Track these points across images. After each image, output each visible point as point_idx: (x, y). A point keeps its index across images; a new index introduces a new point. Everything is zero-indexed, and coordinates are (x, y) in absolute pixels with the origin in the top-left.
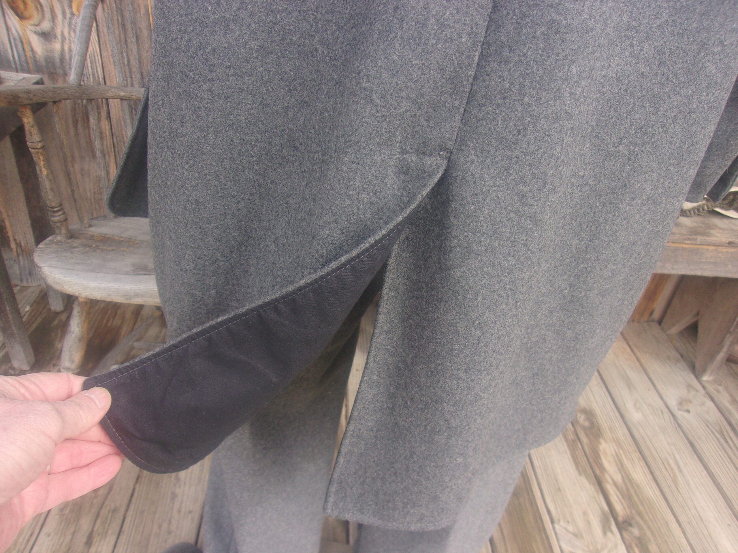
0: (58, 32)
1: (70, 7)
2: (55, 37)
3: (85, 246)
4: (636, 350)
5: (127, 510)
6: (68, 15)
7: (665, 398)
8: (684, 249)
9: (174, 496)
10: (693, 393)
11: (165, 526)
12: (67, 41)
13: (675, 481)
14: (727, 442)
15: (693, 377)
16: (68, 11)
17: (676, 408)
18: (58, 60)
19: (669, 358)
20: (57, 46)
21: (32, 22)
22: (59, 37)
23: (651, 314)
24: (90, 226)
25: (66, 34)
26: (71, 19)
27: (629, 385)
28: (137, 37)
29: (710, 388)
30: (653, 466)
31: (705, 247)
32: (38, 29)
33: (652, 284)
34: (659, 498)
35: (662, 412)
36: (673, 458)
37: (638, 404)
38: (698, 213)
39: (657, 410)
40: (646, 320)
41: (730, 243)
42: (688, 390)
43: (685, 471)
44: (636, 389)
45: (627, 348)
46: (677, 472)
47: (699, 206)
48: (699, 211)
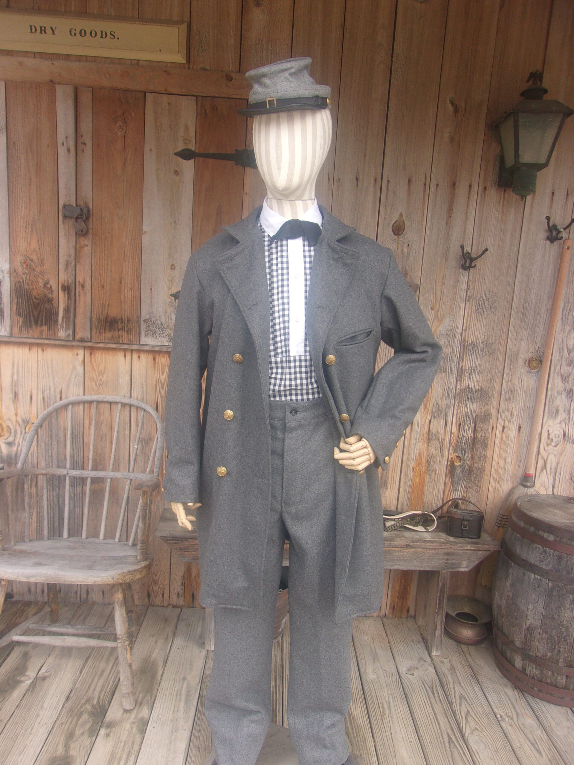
0: (17, 442)
1: (25, 429)
2: (15, 444)
3: (10, 554)
5: (8, 722)
6: (23, 433)
7: (399, 666)
9: (38, 715)
10: (422, 663)
11: (29, 730)
12: (20, 446)
13: (383, 716)
14: (433, 693)
15: (426, 653)
16: (23, 431)
17: (404, 673)
18: (14, 456)
20: (15, 449)
21: (4, 438)
22: (17, 444)
23: (408, 611)
24: (15, 545)
25: (21, 442)
26: (24, 435)
27: (375, 658)
28: (58, 442)
29: (437, 660)
30: (371, 707)
31: (393, 549)
32: (7, 441)
33: (400, 586)
34: (366, 725)
35: (392, 674)
36: (388, 702)
37: (376, 670)
38: (394, 528)
39: (389, 673)
40: (406, 616)
41: (406, 545)
42: (419, 661)
43: (393, 710)
44: (379, 661)
45: (384, 634)
46: (387, 710)
47: (394, 524)
48: (394, 527)
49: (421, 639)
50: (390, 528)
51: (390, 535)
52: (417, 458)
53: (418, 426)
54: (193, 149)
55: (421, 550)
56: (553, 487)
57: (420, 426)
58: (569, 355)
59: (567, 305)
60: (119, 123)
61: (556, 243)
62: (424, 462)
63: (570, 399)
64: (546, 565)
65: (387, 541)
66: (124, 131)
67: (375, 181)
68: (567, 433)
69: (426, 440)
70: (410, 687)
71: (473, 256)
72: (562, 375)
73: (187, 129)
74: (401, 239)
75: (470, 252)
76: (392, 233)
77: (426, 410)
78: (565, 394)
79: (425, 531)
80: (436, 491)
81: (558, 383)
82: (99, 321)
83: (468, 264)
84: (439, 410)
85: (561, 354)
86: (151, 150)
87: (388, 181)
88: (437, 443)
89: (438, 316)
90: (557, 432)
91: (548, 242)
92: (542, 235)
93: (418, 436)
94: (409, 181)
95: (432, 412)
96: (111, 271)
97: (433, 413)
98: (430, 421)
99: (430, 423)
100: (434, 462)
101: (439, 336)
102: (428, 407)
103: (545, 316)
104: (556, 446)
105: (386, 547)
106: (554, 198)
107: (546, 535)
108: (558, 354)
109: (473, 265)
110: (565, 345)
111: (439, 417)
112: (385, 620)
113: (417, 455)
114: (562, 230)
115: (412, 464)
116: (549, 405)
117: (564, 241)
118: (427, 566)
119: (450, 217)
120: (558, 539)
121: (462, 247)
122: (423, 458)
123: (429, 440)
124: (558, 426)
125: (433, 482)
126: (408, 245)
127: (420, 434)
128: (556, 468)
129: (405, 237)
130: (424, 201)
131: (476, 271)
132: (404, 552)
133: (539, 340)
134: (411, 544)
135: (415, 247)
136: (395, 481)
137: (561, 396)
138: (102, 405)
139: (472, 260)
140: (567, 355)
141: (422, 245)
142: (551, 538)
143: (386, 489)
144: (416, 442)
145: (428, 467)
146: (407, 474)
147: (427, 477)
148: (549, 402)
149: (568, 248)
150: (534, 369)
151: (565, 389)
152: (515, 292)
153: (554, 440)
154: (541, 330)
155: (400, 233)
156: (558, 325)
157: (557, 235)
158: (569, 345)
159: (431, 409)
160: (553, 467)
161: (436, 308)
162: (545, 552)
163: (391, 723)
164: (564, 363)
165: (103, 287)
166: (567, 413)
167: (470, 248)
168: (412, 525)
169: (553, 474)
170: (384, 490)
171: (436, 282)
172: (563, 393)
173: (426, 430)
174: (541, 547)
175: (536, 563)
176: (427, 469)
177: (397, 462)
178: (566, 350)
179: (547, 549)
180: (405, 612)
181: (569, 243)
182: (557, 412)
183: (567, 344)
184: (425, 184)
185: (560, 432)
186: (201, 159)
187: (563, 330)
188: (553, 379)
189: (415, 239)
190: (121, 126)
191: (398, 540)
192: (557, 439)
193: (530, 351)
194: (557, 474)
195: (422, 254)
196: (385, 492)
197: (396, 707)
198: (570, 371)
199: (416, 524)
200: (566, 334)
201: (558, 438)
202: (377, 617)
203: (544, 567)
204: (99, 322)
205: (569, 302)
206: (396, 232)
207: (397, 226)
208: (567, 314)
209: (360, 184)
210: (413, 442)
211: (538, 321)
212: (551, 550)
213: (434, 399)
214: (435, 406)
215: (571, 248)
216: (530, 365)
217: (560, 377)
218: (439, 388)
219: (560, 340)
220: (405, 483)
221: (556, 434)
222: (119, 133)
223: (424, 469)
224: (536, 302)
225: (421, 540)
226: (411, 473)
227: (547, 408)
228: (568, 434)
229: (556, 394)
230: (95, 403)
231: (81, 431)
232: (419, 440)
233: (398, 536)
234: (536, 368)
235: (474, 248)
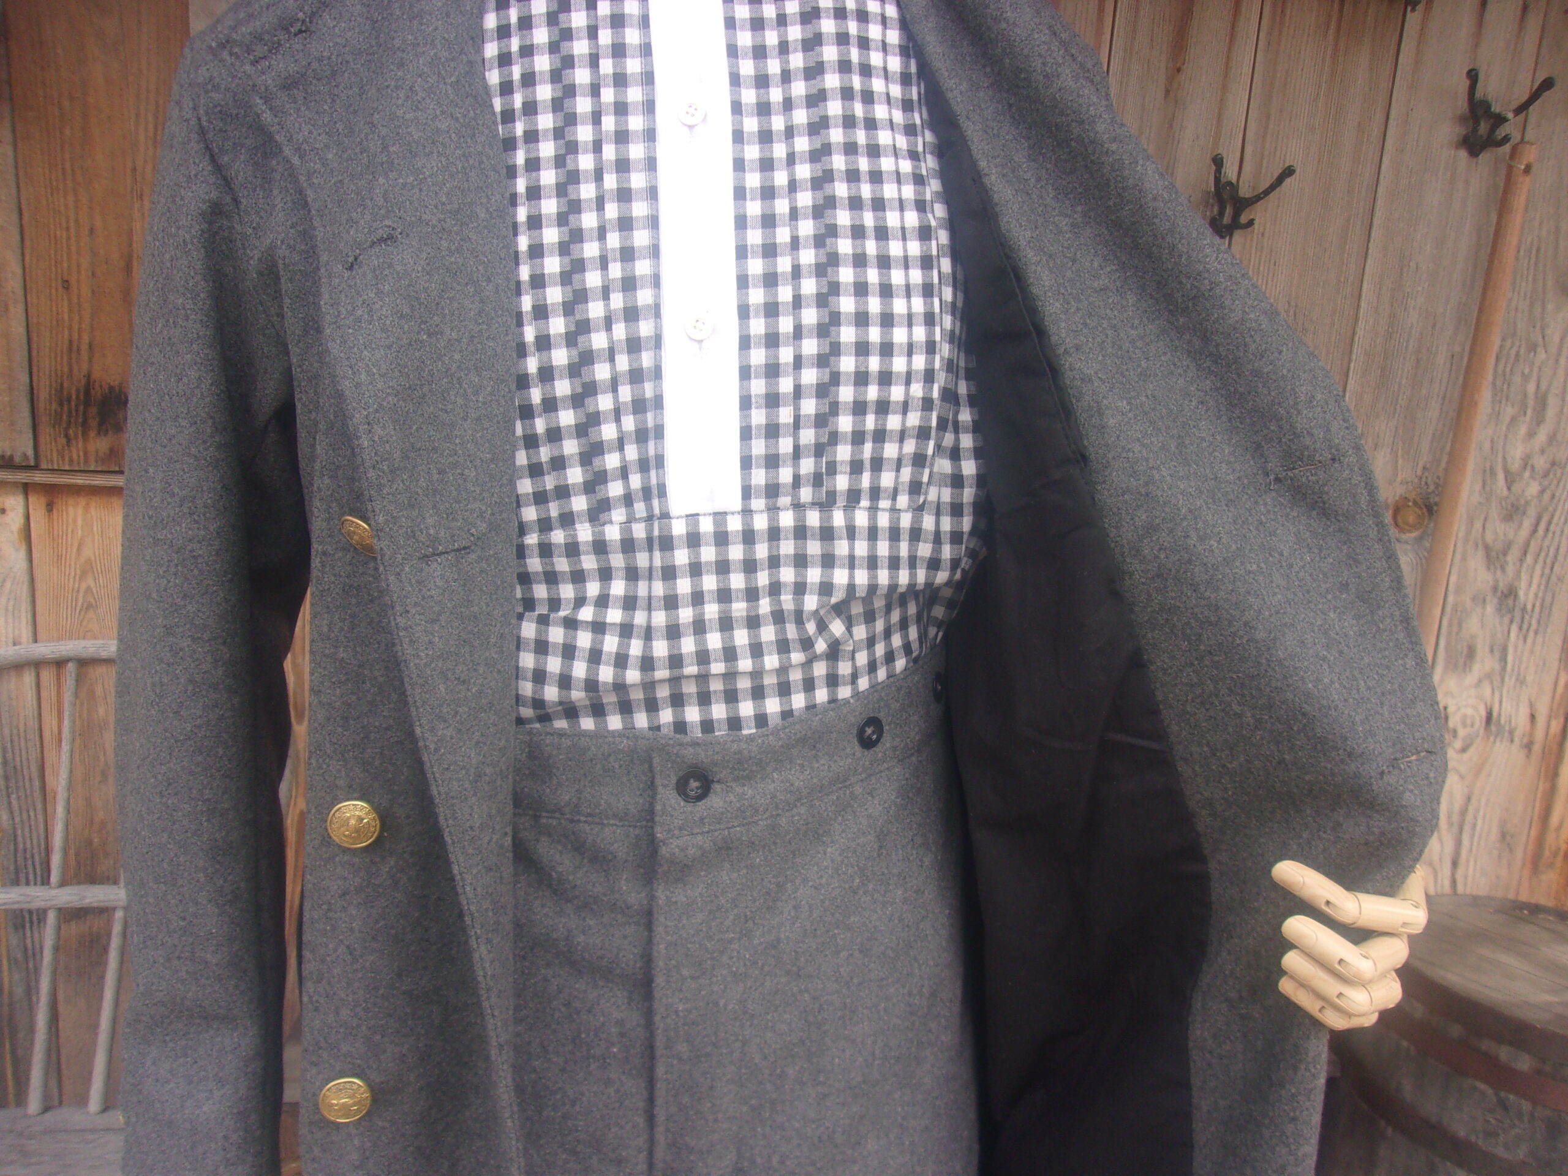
56: (1455, 864)
58: (1509, 489)
59: (1508, 343)
61: (1486, 157)
63: (1509, 616)
64: (1506, 1147)
68: (1495, 714)
71: (1245, 192)
72: (1487, 549)
75: (1234, 181)
78: (1495, 601)
81: (1476, 570)
82: (61, 397)
83: (1227, 219)
85: (1487, 488)
90: (1470, 711)
91: (1463, 154)
92: (1448, 131)
96: (92, 231)
103: (1446, 375)
104: (1464, 750)
106: (1488, 16)
107: (1504, 1053)
108: (1478, 487)
109: (1243, 219)
110: (1500, 460)
114: (1510, 115)
116: (1449, 633)
117: (1514, 149)
119: (1179, 70)
120: (1547, 1068)
121: (1218, 162)
124: (1473, 692)
128: (1463, 812)
130: (1100, 20)
131: (1252, 240)
133: (1425, 446)
137: (1484, 608)
138: (100, 670)
139: (1241, 204)
140: (1505, 489)
142: (1524, 1063)
148: (1450, 625)
149: (1528, 169)
150: (1410, 531)
151: (1495, 589)
152: (1363, 304)
153: (1462, 732)
154: (1432, 416)
156: (1485, 398)
157: (1493, 129)
158: (1509, 460)
160: (1457, 808)
162: (1503, 1105)
164: (1494, 512)
165: (66, 284)
166: (1497, 655)
167: (1236, 168)
169: (1455, 829)
172: (1488, 599)
174: (1490, 1091)
175: (1473, 1138)
178: (1501, 476)
179: (1511, 1097)
181: (1530, 154)
182: (1471, 653)
183: (1504, 458)
185: (1476, 709)
187: (1496, 416)
188: (1464, 559)
192: (1468, 730)
193: (1399, 479)
194: (1467, 828)
198: (1511, 536)
200: (1504, 428)
201: (1472, 725)
203: (1500, 1151)
204: (61, 405)
205: (1514, 334)
208: (1508, 369)
211: (1424, 391)
212: (1523, 1102)
215: (1534, 169)
216: (1400, 521)
217: (1481, 554)
219: (1487, 446)
221: (1465, 716)
224: (1421, 334)
227: (1442, 643)
228: (1499, 715)
229: (1468, 603)
230: (71, 667)
231: (34, 755)
234: (1414, 527)
235: (1247, 168)
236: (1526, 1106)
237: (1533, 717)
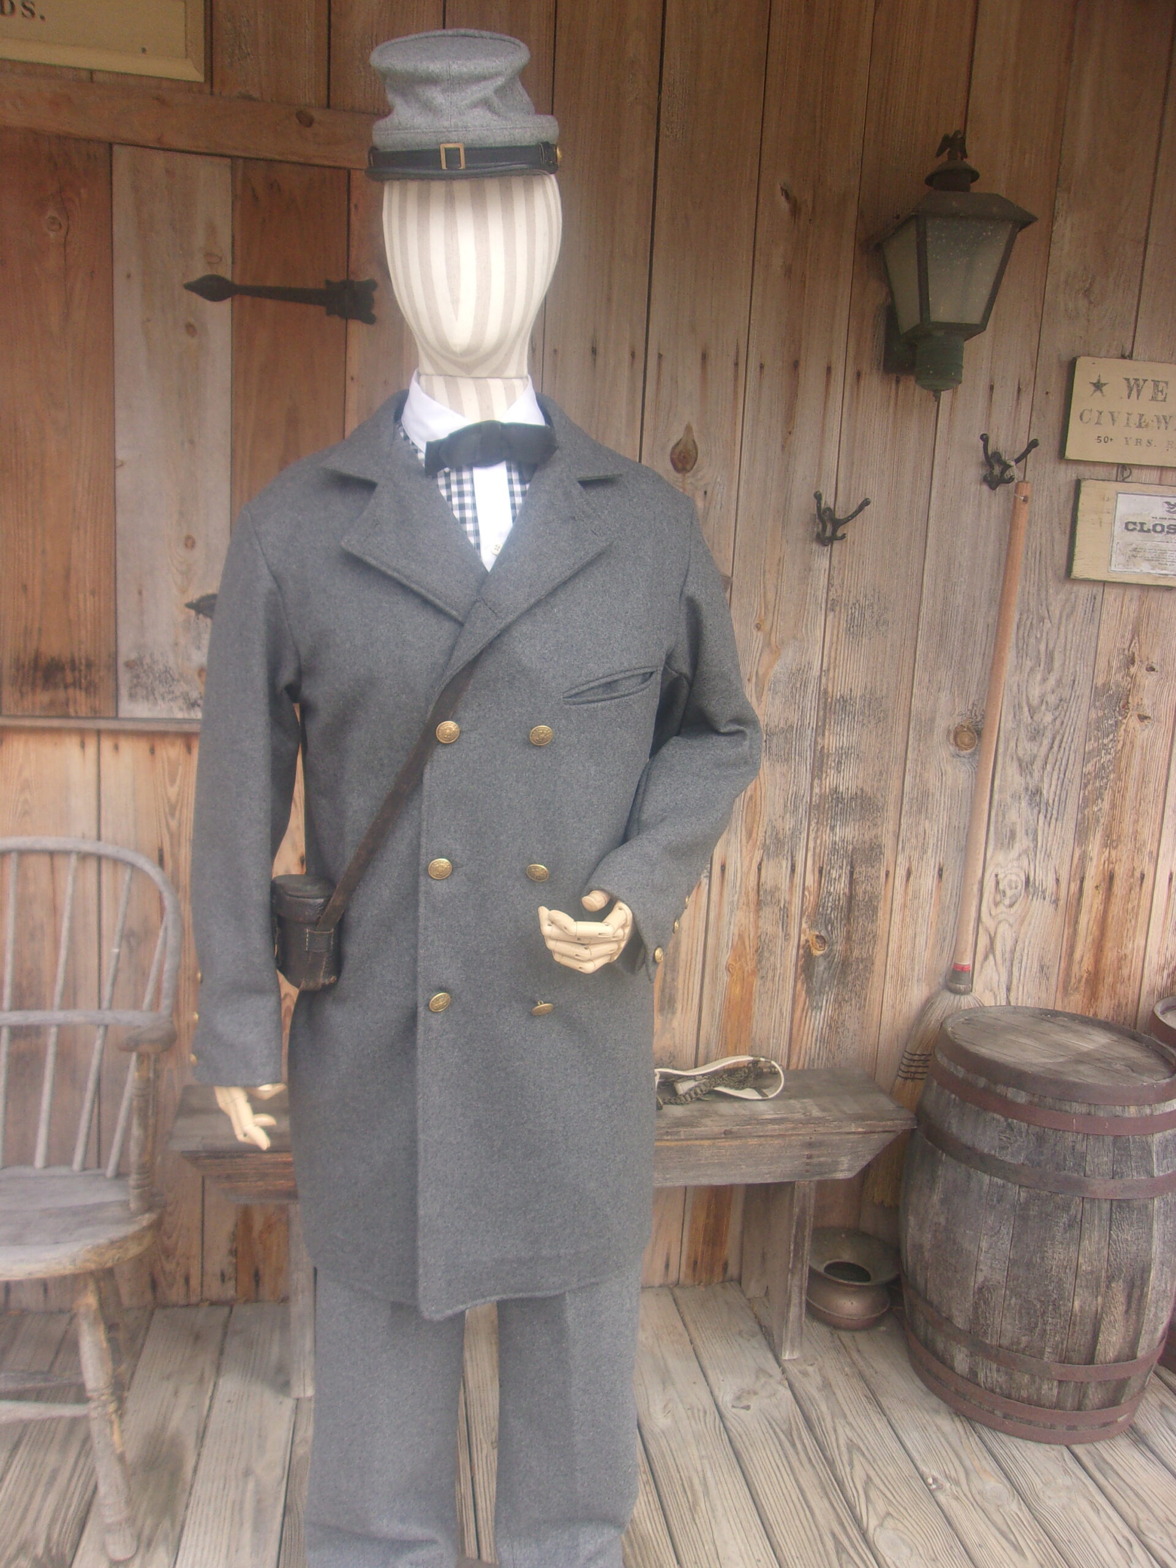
4: (692, 1327)
7: (716, 1392)
8: (669, 1148)
10: (763, 1380)
13: (693, 1508)
14: (794, 1445)
15: (770, 1356)
17: (729, 1405)
19: (740, 1333)
23: (725, 1266)
27: (666, 1379)
29: (793, 1369)
30: (665, 1490)
31: (697, 1142)
33: (708, 1216)
34: (661, 1533)
35: (705, 1412)
36: (701, 1476)
37: (670, 1405)
38: (695, 1097)
39: (699, 1410)
40: (720, 1280)
41: (725, 1133)
42: (757, 1377)
43: (713, 1491)
44: (673, 1384)
45: (680, 1325)
46: (701, 1495)
47: (696, 1087)
48: (696, 1093)
49: (757, 1328)
50: (687, 1096)
51: (688, 1113)
52: (735, 944)
53: (735, 876)
54: (228, 277)
55: (753, 1142)
56: (1008, 989)
57: (739, 875)
58: (1032, 718)
59: (1025, 616)
60: (51, 213)
61: (1001, 489)
62: (750, 951)
63: (1037, 808)
64: (1013, 1155)
65: (684, 1125)
66: (63, 231)
67: (633, 355)
68: (1031, 879)
69: (752, 906)
70: (744, 1437)
71: (840, 515)
72: (1019, 760)
73: (212, 230)
74: (689, 481)
75: (832, 507)
76: (670, 467)
77: (751, 842)
78: (1027, 798)
79: (760, 1098)
80: (776, 1011)
81: (1013, 776)
82: (18, 665)
83: (828, 533)
84: (778, 840)
85: (1017, 717)
86: (129, 276)
87: (660, 356)
88: (777, 910)
89: (769, 644)
90: (1014, 878)
91: (985, 488)
92: (974, 472)
93: (736, 897)
94: (704, 357)
95: (764, 845)
96: (43, 552)
97: (765, 847)
98: (760, 864)
99: (759, 870)
100: (771, 952)
101: (774, 684)
102: (754, 835)
103: (984, 638)
104: (1011, 906)
105: (682, 1140)
106: (994, 396)
107: (1011, 1093)
108: (1011, 717)
109: (839, 534)
110: (1024, 696)
111: (777, 856)
112: (677, 1292)
113: (736, 938)
114: (1013, 463)
115: (726, 957)
116: (996, 822)
117: (1017, 486)
118: (769, 1173)
119: (790, 433)
120: (1036, 1100)
121: (818, 497)
122: (747, 943)
123: (759, 904)
124: (1015, 864)
125: (770, 993)
126: (706, 493)
127: (740, 893)
128: (1013, 951)
129: (700, 474)
130: (735, 398)
131: (846, 547)
132: (719, 1148)
133: (973, 688)
134: (735, 1129)
135: (719, 496)
136: (690, 996)
137: (1020, 803)
138: (32, 860)
139: (837, 524)
140: (1029, 718)
141: (734, 493)
142: (1022, 1098)
143: (674, 1013)
144: (732, 911)
145: (760, 962)
146: (715, 979)
147: (757, 983)
148: (997, 815)
149: (1025, 500)
150: (966, 749)
151: (1027, 789)
152: (925, 591)
153: (1009, 893)
154: (976, 668)
155: (688, 467)
156: (1010, 657)
157: (1003, 472)
158: (1031, 698)
159: (761, 838)
160: (1008, 949)
161: (767, 626)
162: (1010, 1126)
163: (712, 1521)
164: (1023, 735)
165: (25, 588)
166: (1031, 837)
167: (833, 500)
168: (731, 1087)
169: (1008, 964)
170: (669, 1016)
171: (764, 572)
172: (1022, 796)
173: (752, 885)
174: (1002, 1119)
175: (993, 1152)
176: (756, 966)
177: (694, 955)
178: (1026, 709)
179: (1015, 1121)
180: (718, 1269)
181: (1026, 490)
182: (1013, 835)
183: (1027, 696)
184: (736, 364)
185: (1018, 875)
186: (248, 300)
187: (1019, 667)
188: (1004, 768)
189: (719, 480)
190: (54, 218)
191: (707, 1121)
192: (1014, 891)
193: (957, 713)
194: (1016, 962)
195: (733, 512)
196: (671, 1020)
197: (720, 1487)
198: (1035, 751)
199: (741, 1084)
200: (1026, 675)
201: (1016, 888)
202: (660, 1286)
203: (1008, 1159)
204: (18, 670)
205: (1028, 610)
206: (680, 466)
207: (681, 452)
208: (1026, 635)
209: (600, 361)
210: (726, 909)
211: (970, 651)
212: (1022, 1124)
213: (766, 819)
214: (769, 833)
215: (1029, 500)
216: (958, 740)
217: (1015, 764)
218: (777, 793)
219: (1015, 689)
220: (712, 997)
221: (1011, 881)
222: (52, 235)
223: (749, 968)
224: (965, 611)
225: (755, 1119)
226: (725, 978)
227: (992, 828)
228: (1035, 879)
229: (1009, 800)
230: (14, 856)
232: (737, 904)
233: (705, 1114)
234: (970, 746)
235: (840, 498)
236: (1024, 1126)
237: (1058, 880)
